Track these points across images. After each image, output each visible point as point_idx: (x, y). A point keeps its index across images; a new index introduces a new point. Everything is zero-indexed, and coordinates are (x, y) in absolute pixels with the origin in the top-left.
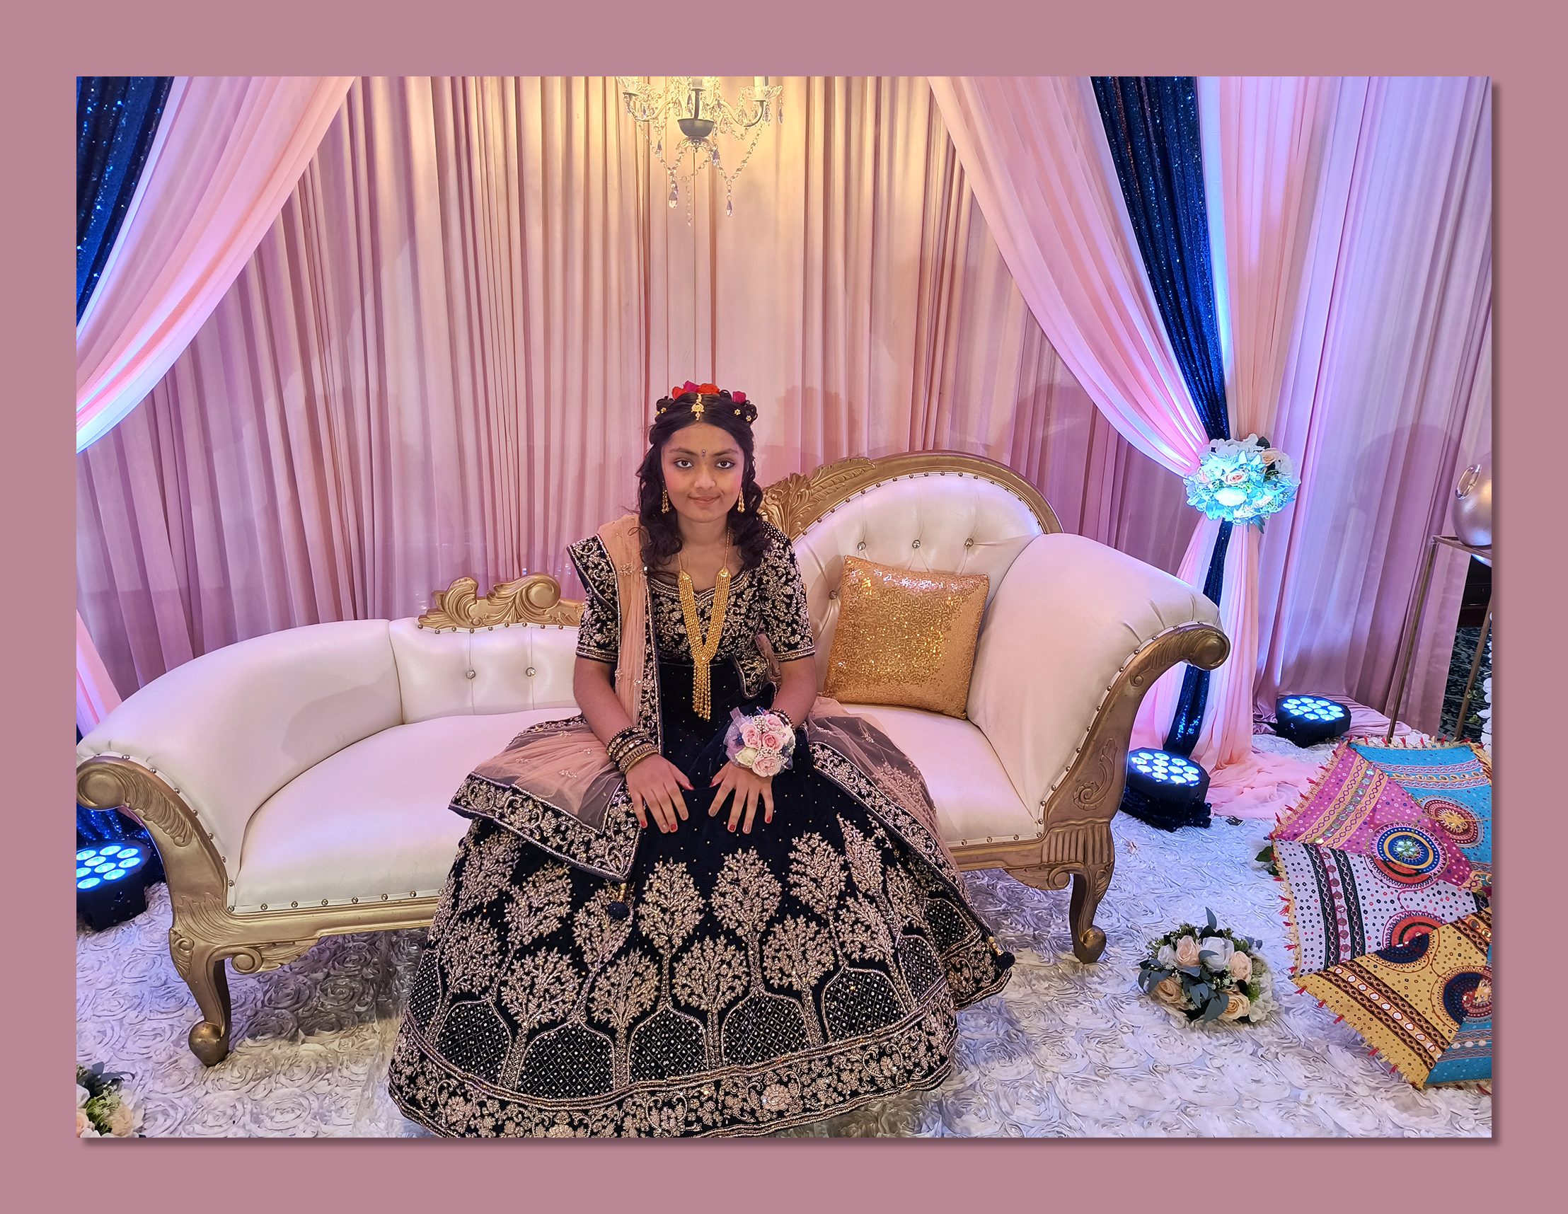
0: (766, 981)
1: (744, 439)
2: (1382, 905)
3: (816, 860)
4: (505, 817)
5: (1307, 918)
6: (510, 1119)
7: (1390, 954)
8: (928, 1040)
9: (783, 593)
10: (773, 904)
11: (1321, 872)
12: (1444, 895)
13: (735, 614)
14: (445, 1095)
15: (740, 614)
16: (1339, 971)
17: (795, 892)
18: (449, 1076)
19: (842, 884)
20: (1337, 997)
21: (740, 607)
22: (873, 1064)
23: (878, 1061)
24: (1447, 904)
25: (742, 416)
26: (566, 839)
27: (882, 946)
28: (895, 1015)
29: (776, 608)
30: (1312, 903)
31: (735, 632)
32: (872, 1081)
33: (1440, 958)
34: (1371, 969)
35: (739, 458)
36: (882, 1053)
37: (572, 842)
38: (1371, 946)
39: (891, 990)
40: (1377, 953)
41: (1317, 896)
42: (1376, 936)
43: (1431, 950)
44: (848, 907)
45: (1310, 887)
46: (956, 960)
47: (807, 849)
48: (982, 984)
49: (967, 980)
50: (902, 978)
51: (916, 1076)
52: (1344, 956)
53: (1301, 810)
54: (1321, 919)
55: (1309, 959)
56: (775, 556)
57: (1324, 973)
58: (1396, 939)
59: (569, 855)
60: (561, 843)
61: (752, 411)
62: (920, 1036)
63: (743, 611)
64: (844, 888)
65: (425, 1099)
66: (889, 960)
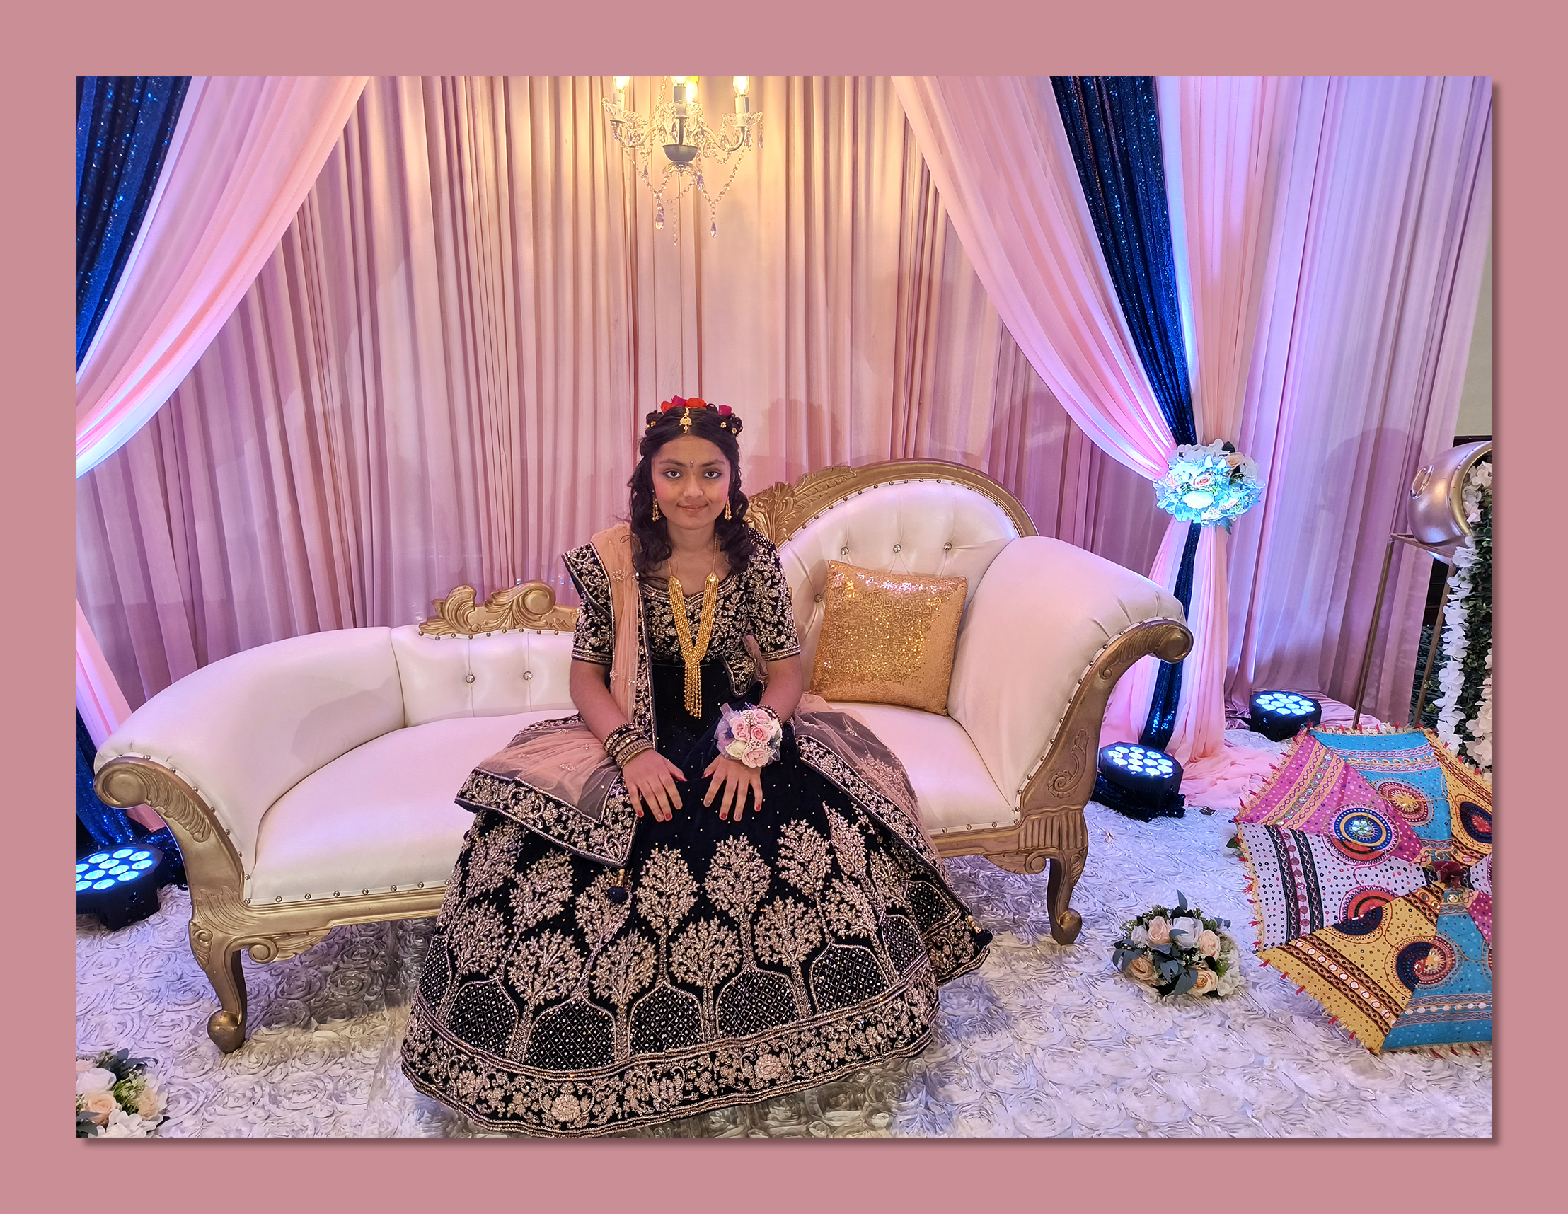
0: (757, 958)
1: (731, 451)
2: (1339, 881)
3: (804, 845)
4: (509, 808)
5: (1270, 895)
6: (518, 1090)
7: (1347, 927)
8: (911, 1011)
9: (769, 596)
10: (763, 887)
11: (1282, 851)
12: (1396, 871)
13: (723, 616)
14: (456, 1069)
15: (728, 617)
16: (1299, 945)
17: (783, 875)
18: (459, 1052)
19: (828, 866)
20: (1298, 969)
21: (728, 610)
22: (859, 1034)
23: (864, 1031)
24: (1398, 878)
25: (728, 429)
26: (567, 828)
27: (866, 924)
28: (879, 987)
29: (762, 610)
30: (1273, 881)
31: (724, 634)
32: (858, 1050)
33: (1393, 929)
34: (1329, 942)
35: (726, 468)
36: (867, 1024)
37: (573, 831)
38: (1329, 920)
39: (876, 964)
40: (1334, 926)
41: (1278, 874)
42: (1333, 910)
43: (1385, 922)
44: (834, 888)
45: (1272, 866)
46: (936, 939)
47: (793, 835)
48: (962, 961)
49: (947, 957)
50: (885, 953)
51: (899, 1044)
52: (1306, 930)
53: (1263, 794)
54: (1282, 896)
55: (1272, 934)
56: (761, 561)
57: (1286, 947)
58: (1351, 913)
59: (570, 843)
60: (563, 832)
61: (738, 423)
62: (902, 1006)
63: (731, 613)
64: (829, 871)
65: (437, 1074)
66: (873, 936)
